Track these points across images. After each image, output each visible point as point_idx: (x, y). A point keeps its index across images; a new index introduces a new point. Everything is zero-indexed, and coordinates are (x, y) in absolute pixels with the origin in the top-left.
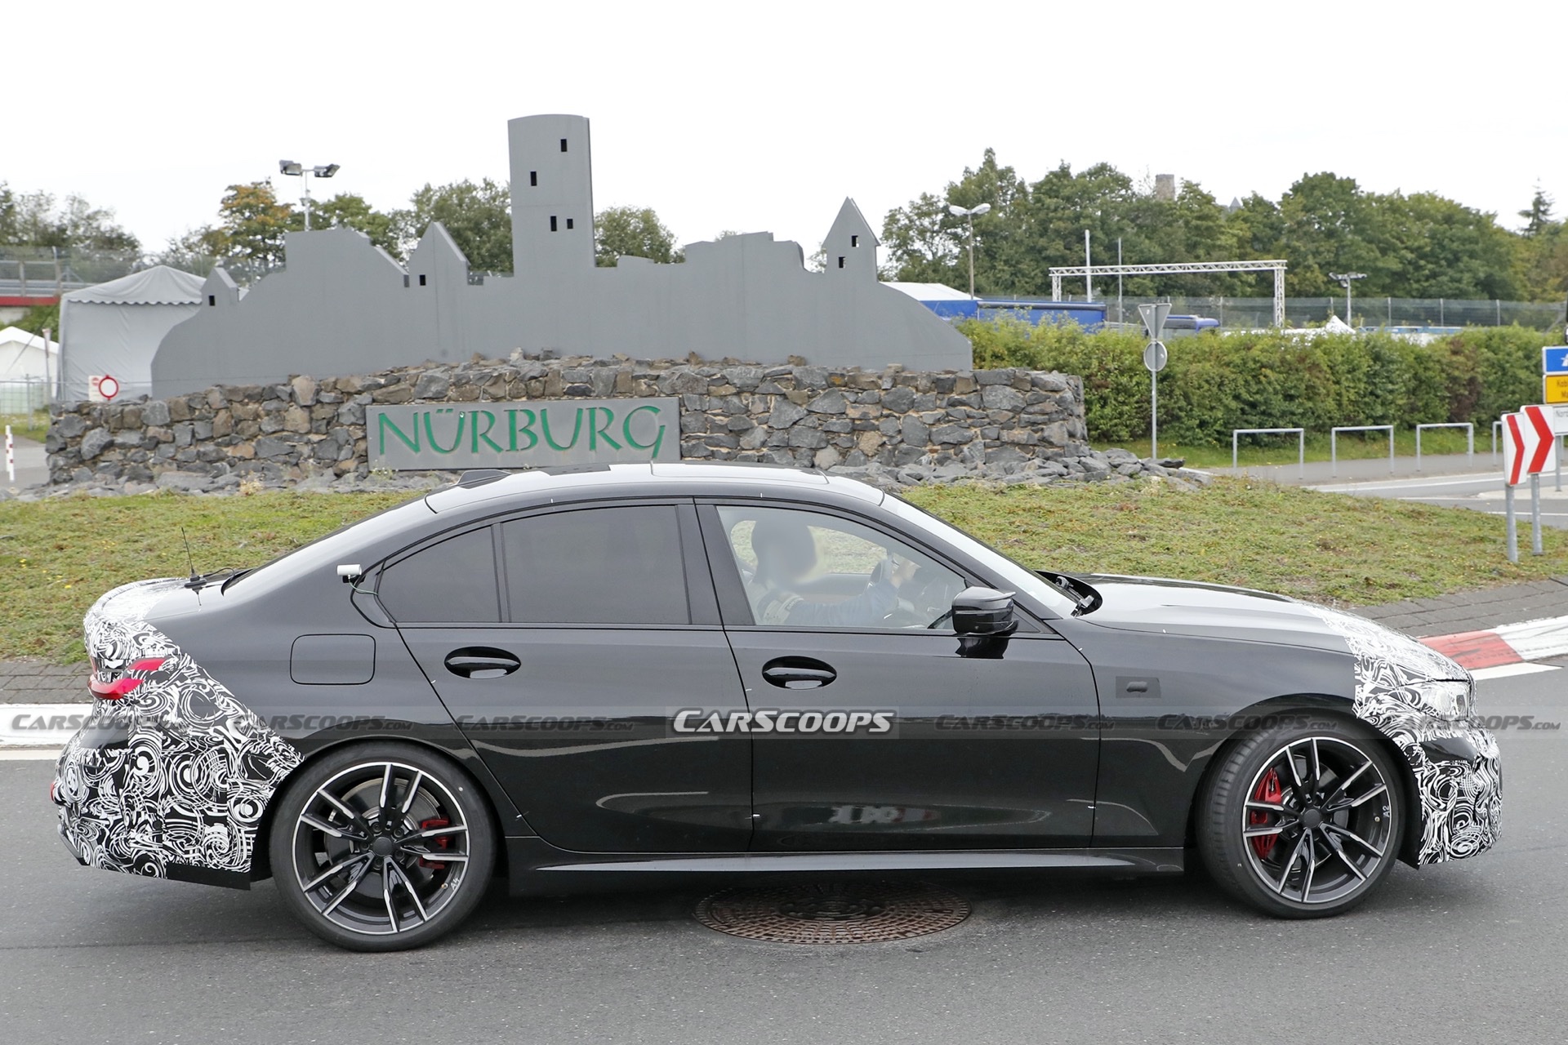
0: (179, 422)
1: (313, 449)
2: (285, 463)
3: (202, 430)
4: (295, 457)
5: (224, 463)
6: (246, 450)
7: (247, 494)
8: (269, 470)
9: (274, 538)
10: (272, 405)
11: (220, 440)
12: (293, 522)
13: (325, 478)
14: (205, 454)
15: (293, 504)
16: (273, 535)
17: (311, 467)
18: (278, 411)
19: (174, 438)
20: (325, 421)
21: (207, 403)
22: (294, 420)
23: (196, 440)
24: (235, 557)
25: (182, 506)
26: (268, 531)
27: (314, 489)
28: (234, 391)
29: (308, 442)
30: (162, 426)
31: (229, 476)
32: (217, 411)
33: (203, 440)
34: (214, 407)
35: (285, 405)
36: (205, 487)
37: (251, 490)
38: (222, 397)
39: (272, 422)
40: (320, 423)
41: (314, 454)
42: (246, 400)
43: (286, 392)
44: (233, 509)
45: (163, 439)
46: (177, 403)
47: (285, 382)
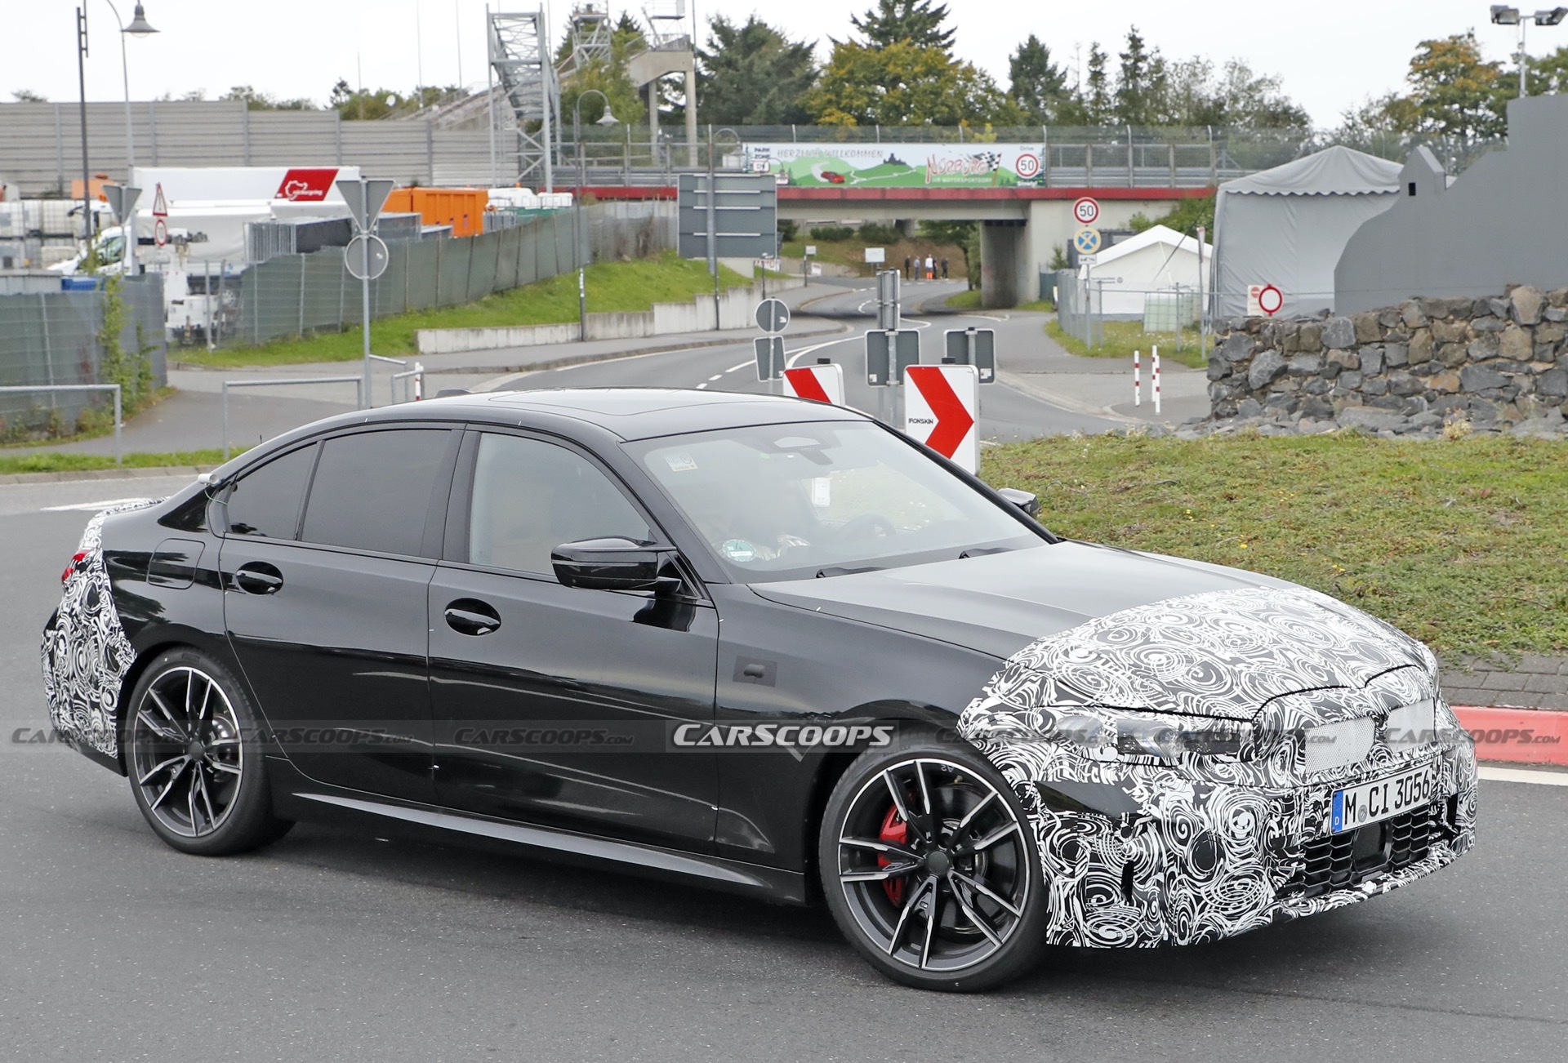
0: (1366, 344)
1: (1535, 382)
2: (1497, 399)
3: (1394, 354)
4: (1511, 392)
5: (1421, 398)
6: (1449, 381)
7: (1452, 438)
8: (1477, 407)
9: (1490, 496)
10: (1484, 324)
11: (1416, 368)
12: (1514, 476)
13: (1551, 419)
14: (1397, 385)
15: (1512, 452)
16: (1489, 491)
17: (1533, 406)
18: (1492, 331)
19: (1360, 364)
20: (1552, 346)
21: (1402, 320)
22: (1511, 343)
23: (1386, 366)
24: (1440, 518)
25: (1372, 450)
26: (1482, 486)
27: (1538, 435)
28: (1436, 305)
29: (1529, 373)
30: (1345, 349)
31: (1427, 415)
32: (1414, 331)
33: (1396, 368)
34: (1411, 325)
35: (1500, 323)
36: (1397, 427)
37: (1457, 433)
38: (1420, 313)
39: (1483, 345)
40: (1545, 347)
41: (1537, 389)
42: (1451, 317)
43: (1502, 306)
44: (1436, 457)
45: (1346, 364)
46: (1364, 319)
47: (1502, 294)
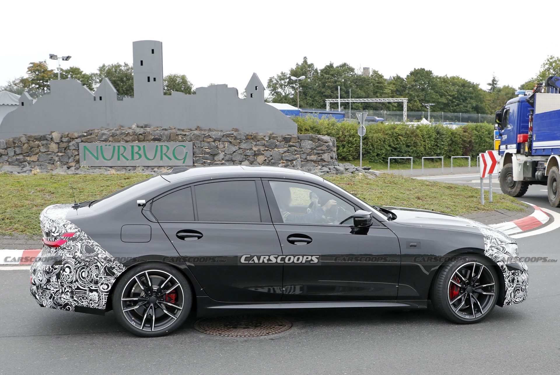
0: (9, 148)
1: (59, 158)
2: (49, 163)
3: (18, 151)
4: (52, 161)
5: (26, 163)
6: (34, 158)
7: (34, 174)
8: (43, 165)
9: (44, 190)
10: (44, 142)
11: (25, 154)
12: (51, 185)
13: (64, 169)
14: (19, 159)
15: (51, 178)
16: (43, 189)
17: (58, 165)
18: (47, 144)
19: (8, 153)
20: (64, 148)
21: (20, 141)
22: (52, 148)
23: (16, 154)
24: (29, 197)
25: (10, 178)
26: (42, 187)
27: (59, 173)
28: (30, 137)
29: (58, 156)
30: (3, 149)
31: (28, 168)
32: (24, 144)
33: (19, 154)
34: (23, 142)
35: (49, 142)
36: (19, 171)
37: (36, 173)
38: (26, 139)
39: (44, 148)
40: (62, 149)
41: (60, 160)
42: (35, 140)
43: (49, 137)
44: (29, 179)
45: (3, 153)
46: (9, 141)
47: (49, 134)
